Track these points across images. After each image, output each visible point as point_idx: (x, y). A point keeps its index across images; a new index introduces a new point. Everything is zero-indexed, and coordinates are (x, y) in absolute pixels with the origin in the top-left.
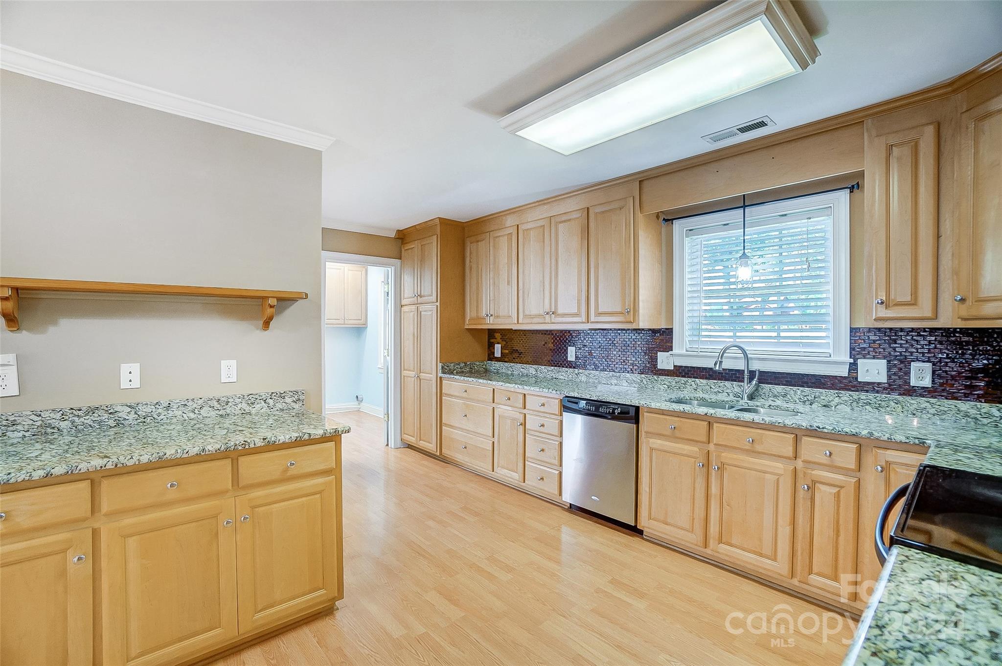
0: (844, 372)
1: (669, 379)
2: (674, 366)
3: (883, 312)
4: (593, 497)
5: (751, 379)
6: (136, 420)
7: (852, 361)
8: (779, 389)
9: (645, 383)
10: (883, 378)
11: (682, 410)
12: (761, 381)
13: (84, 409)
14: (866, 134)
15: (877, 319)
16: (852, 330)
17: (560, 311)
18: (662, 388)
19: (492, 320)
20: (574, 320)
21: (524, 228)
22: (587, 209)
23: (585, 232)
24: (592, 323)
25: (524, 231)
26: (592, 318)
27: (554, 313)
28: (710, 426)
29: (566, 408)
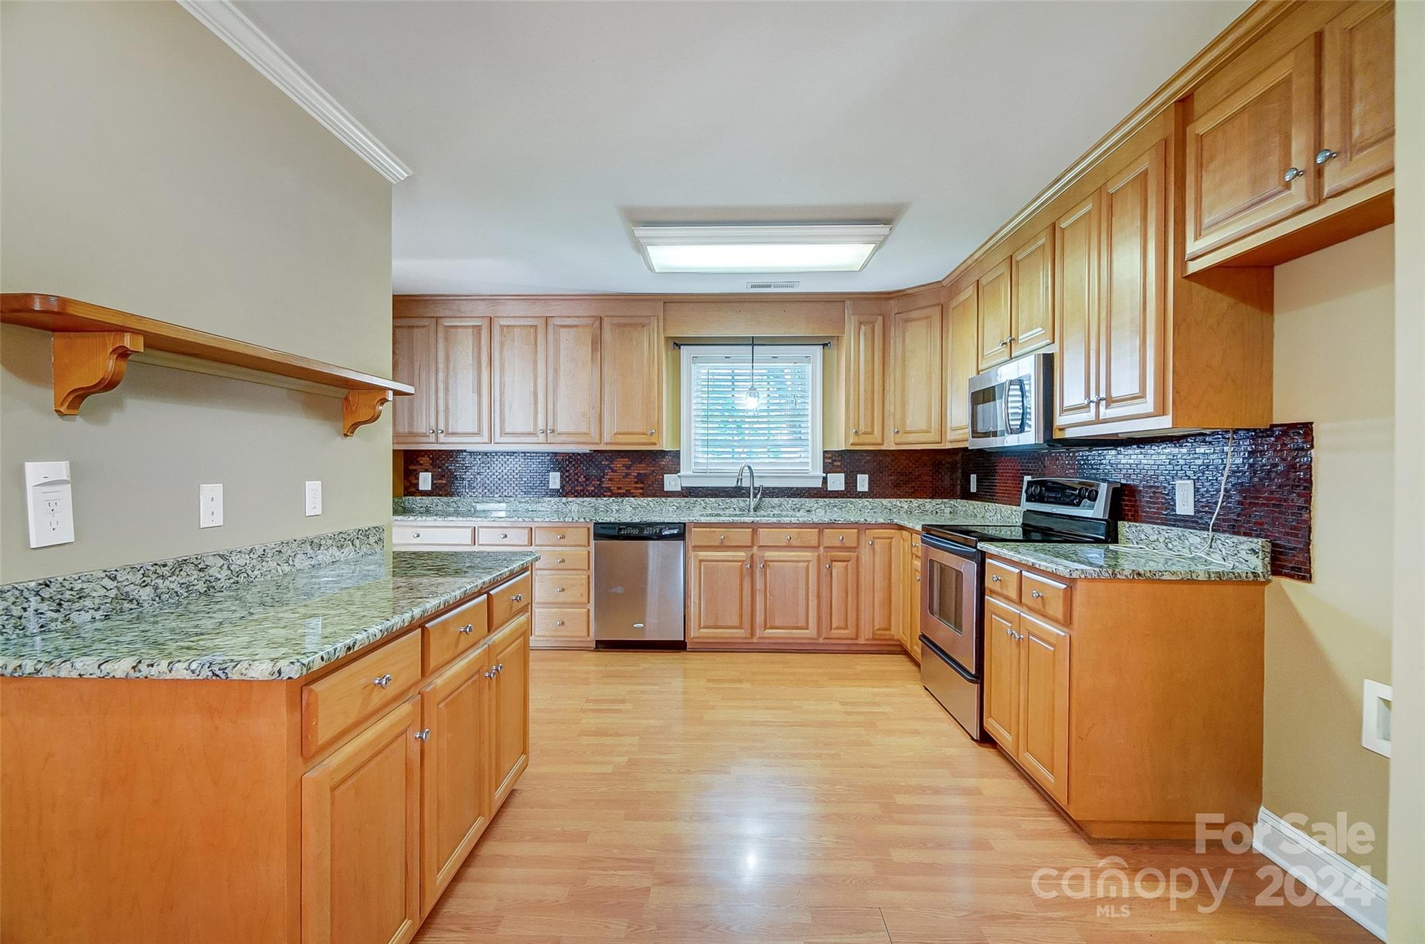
0: (819, 484)
1: (679, 500)
2: (682, 487)
3: (855, 439)
4: (635, 626)
5: (755, 496)
6: (229, 579)
7: (825, 475)
8: (776, 501)
9: (653, 506)
10: (842, 487)
11: (731, 521)
12: (763, 496)
13: (170, 563)
14: (846, 311)
15: (853, 444)
16: (824, 451)
17: (559, 430)
18: (671, 509)
19: (442, 438)
20: (578, 440)
21: (501, 323)
22: (601, 318)
23: (597, 343)
24: (606, 444)
25: (502, 327)
26: (606, 438)
27: (553, 431)
28: (754, 532)
29: (598, 536)
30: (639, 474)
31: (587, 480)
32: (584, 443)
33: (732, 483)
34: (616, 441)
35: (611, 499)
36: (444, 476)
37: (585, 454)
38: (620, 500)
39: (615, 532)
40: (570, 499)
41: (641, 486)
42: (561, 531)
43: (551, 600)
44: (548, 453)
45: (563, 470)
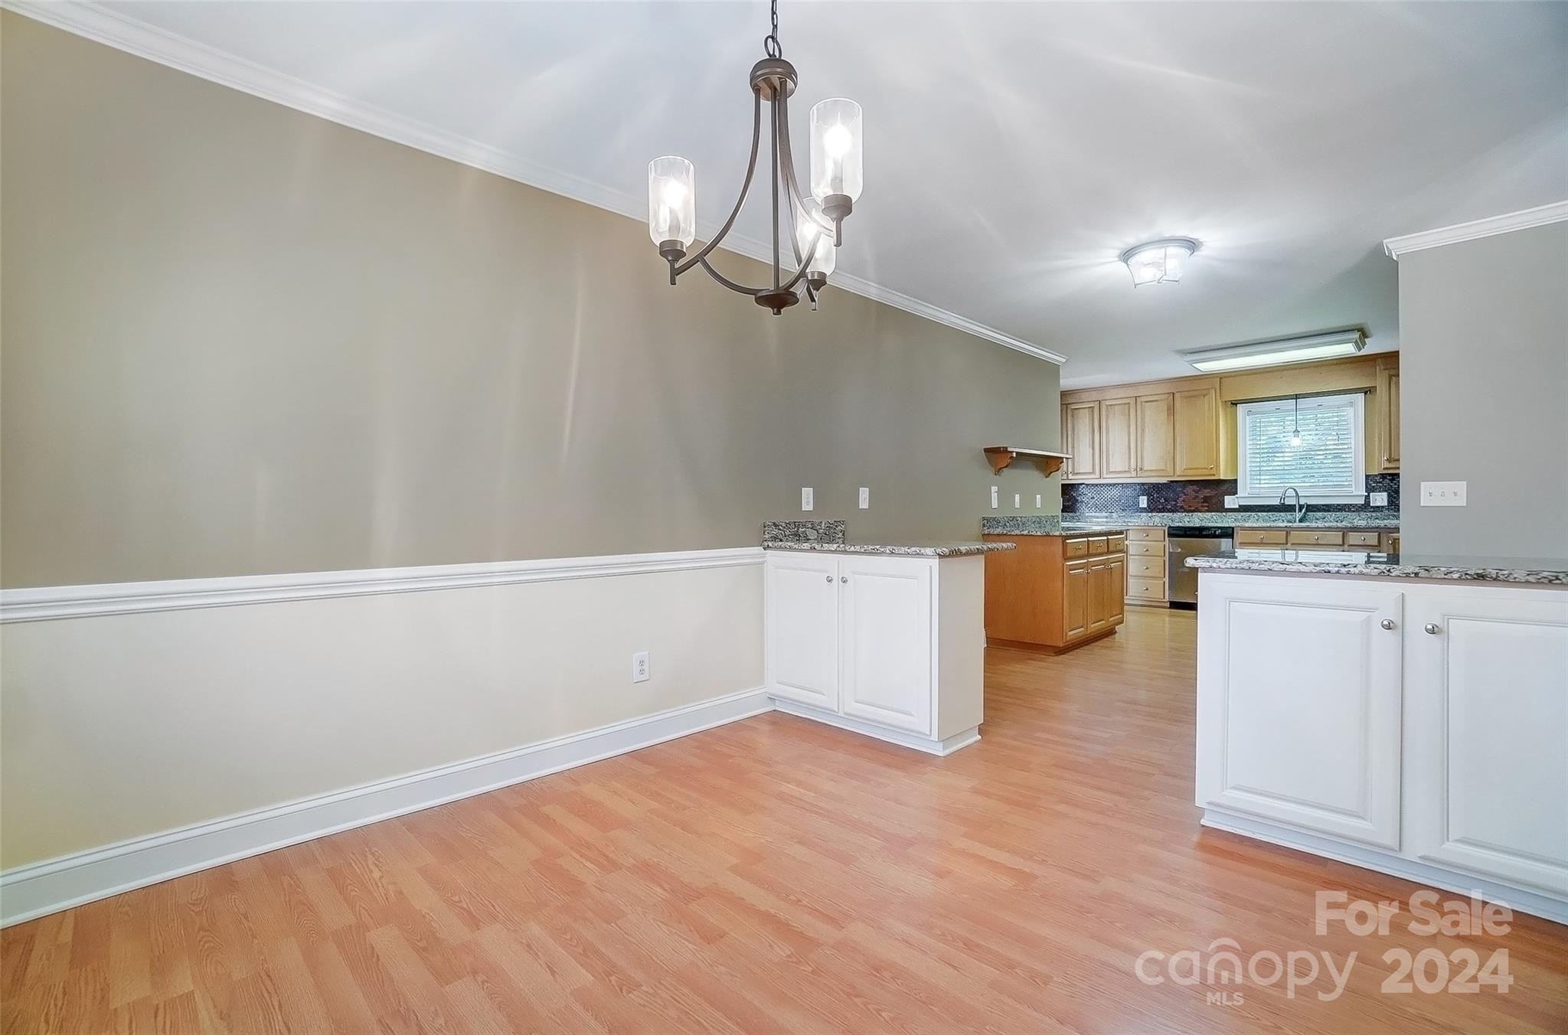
0: (1362, 502)
1: (1236, 514)
2: (1239, 505)
3: (1388, 465)
5: (1300, 511)
7: (1366, 494)
8: (1320, 514)
9: (1216, 518)
10: (1385, 503)
11: (1269, 526)
12: (1307, 511)
14: (1378, 368)
15: (1385, 469)
16: (1366, 476)
17: (1145, 468)
18: (1224, 519)
19: (1070, 476)
20: (1160, 474)
21: (1107, 404)
22: (1173, 393)
23: (1171, 411)
24: (1179, 476)
25: (1107, 406)
26: (1178, 473)
27: (1141, 469)
28: (1288, 534)
29: (1170, 535)
30: (1205, 496)
31: (1166, 501)
32: (1163, 476)
33: (1276, 502)
34: (1185, 474)
35: (1184, 514)
36: (1070, 500)
37: (1164, 484)
38: (1191, 514)
39: (1182, 533)
40: (1154, 514)
41: (1207, 505)
42: (1146, 530)
43: (1139, 574)
44: (1139, 484)
45: (1149, 495)
